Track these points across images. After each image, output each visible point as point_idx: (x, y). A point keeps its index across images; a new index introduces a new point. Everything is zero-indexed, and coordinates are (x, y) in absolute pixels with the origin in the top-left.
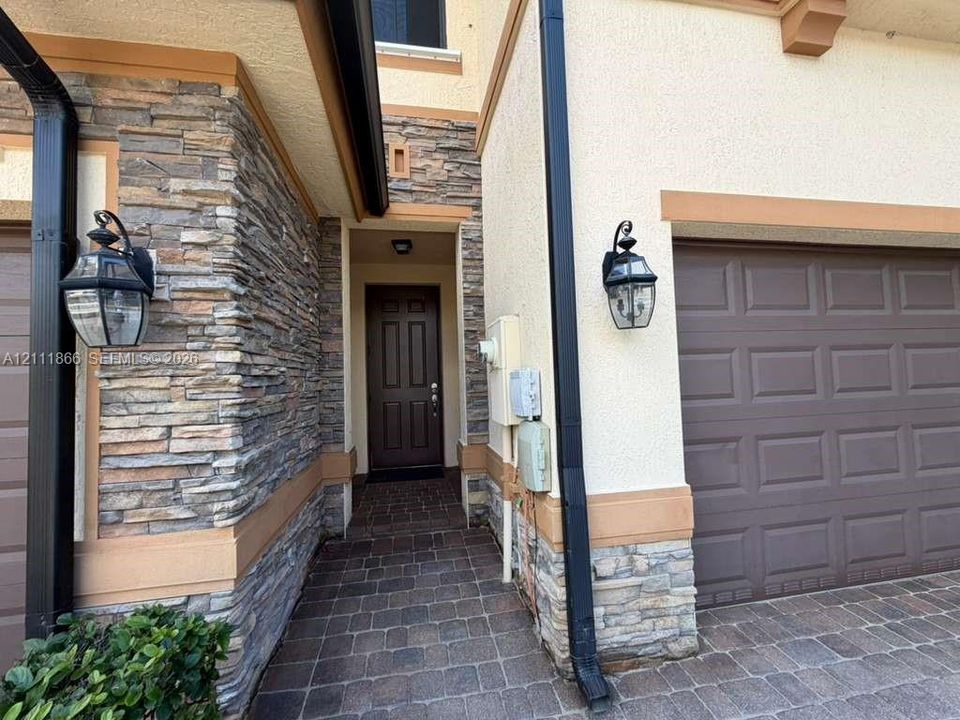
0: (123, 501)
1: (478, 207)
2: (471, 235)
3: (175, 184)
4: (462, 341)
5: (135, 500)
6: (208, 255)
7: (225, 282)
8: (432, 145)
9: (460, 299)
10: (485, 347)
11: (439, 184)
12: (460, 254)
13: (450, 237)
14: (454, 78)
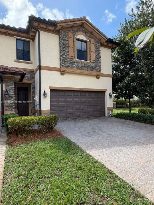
0: (6, 109)
1: (34, 81)
2: (33, 85)
3: (10, 86)
4: (32, 97)
5: (7, 109)
6: (12, 92)
7: (14, 94)
8: (28, 73)
9: (32, 92)
10: (34, 98)
11: (29, 78)
12: (32, 87)
13: (31, 84)
14: (31, 65)
